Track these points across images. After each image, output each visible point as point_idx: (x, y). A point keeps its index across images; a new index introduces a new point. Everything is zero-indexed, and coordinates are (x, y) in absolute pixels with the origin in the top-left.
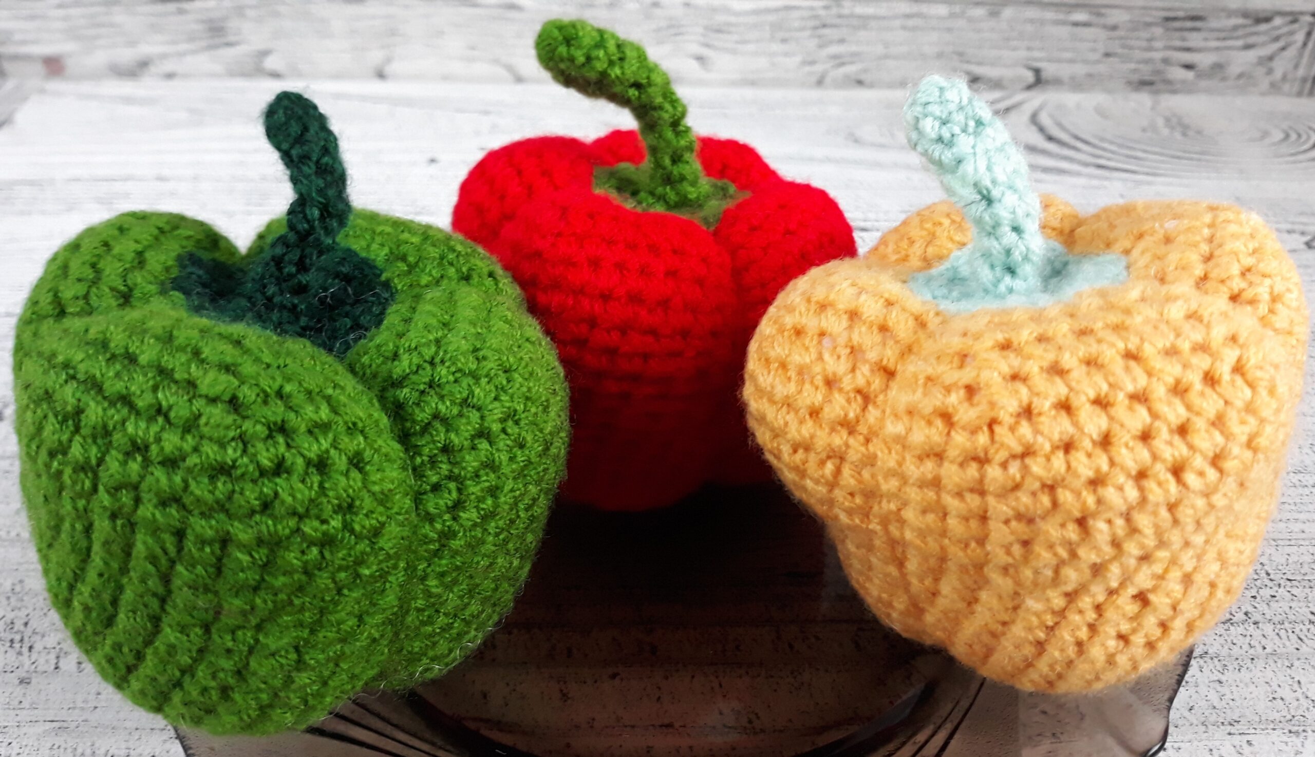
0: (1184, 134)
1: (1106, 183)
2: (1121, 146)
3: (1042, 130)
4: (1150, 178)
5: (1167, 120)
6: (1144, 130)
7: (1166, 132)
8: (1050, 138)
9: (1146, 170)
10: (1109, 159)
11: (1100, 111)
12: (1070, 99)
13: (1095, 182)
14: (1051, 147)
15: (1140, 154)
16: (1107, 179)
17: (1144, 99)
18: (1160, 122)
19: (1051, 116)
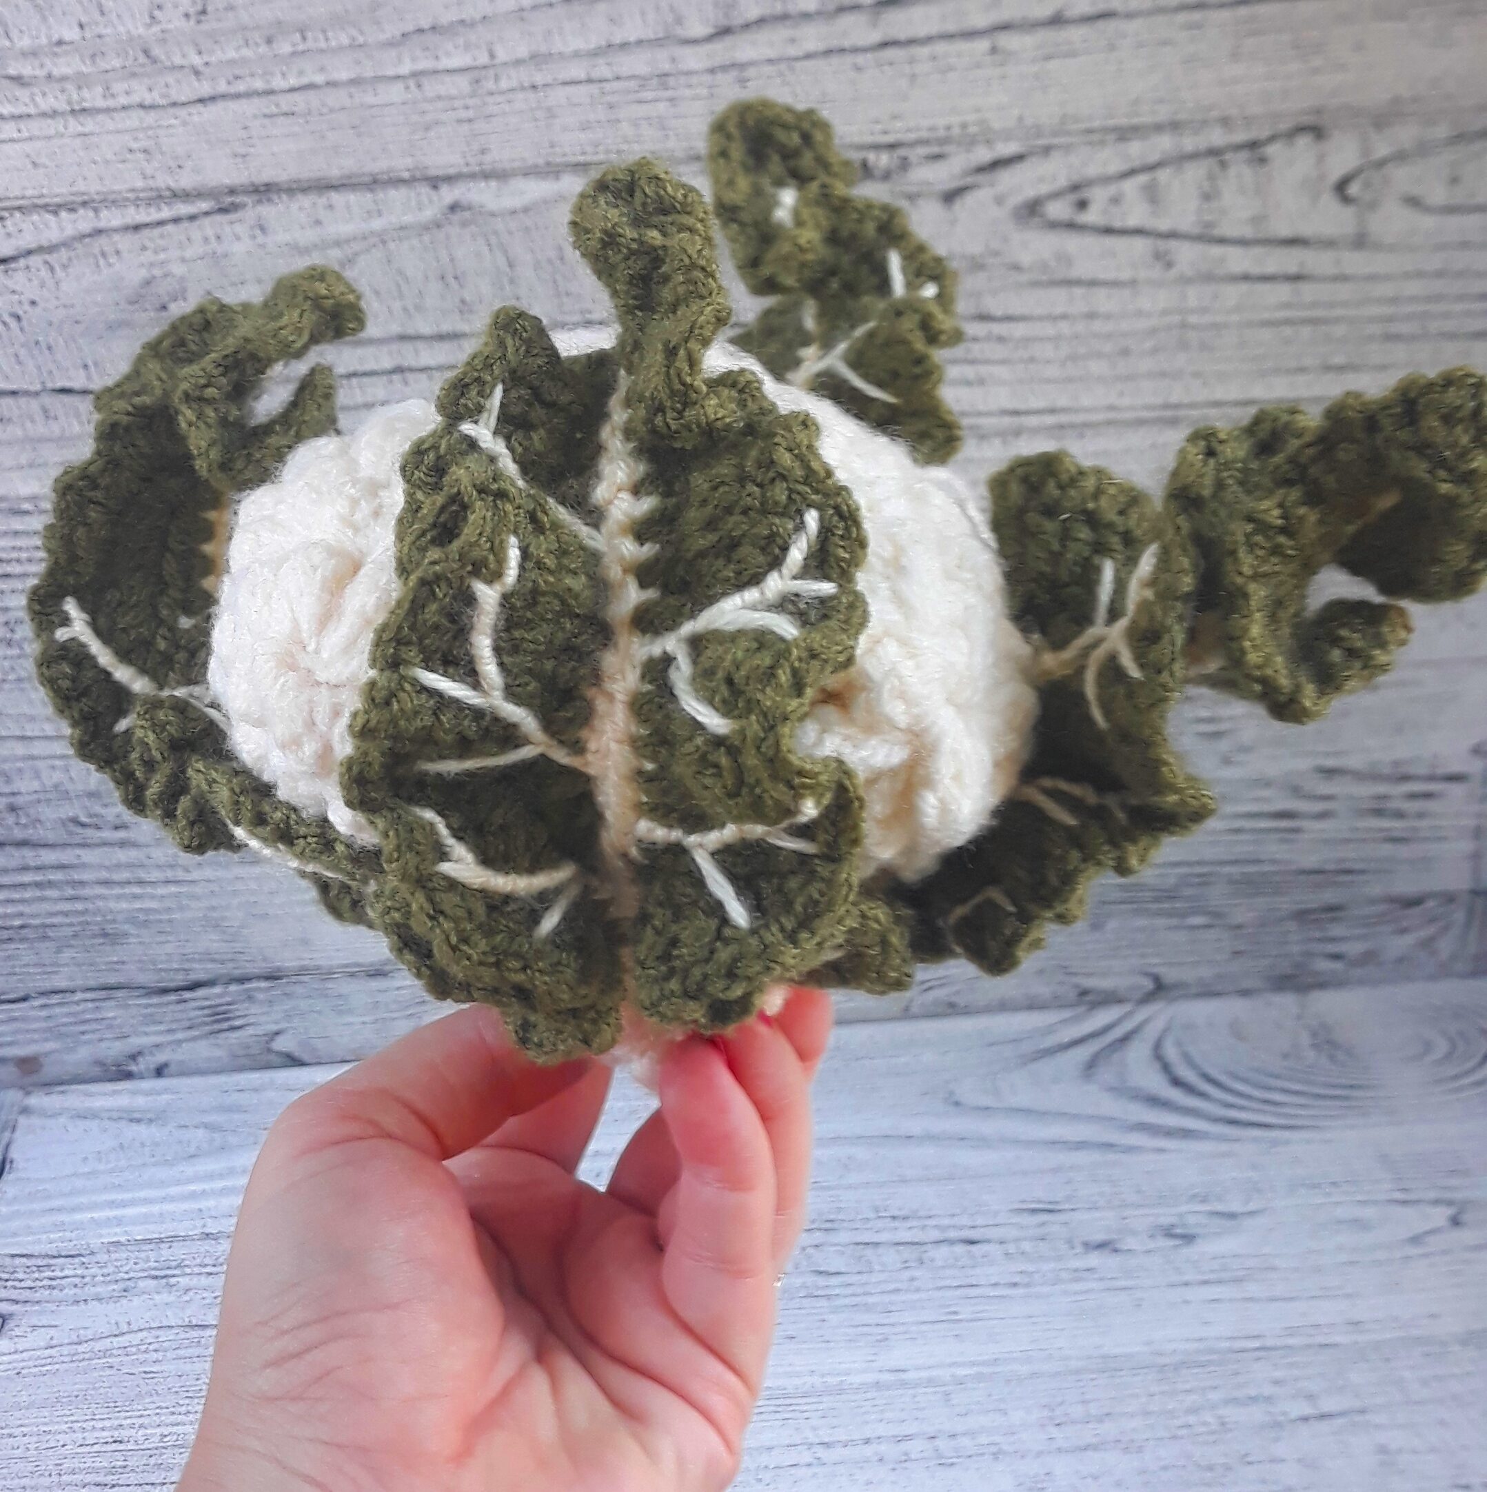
0: (1332, 1058)
1: (1236, 1147)
2: (1257, 1086)
3: (1166, 1068)
4: (1287, 1134)
5: (1314, 1035)
6: (1285, 1056)
7: (1311, 1055)
8: (1177, 1082)
9: (1283, 1121)
10: (1242, 1108)
11: (1236, 1030)
12: (1199, 1010)
13: (1224, 1147)
14: (1176, 1095)
15: (1278, 1097)
16: (1237, 1140)
17: (1287, 1002)
18: (1305, 1039)
19: (1179, 1044)
